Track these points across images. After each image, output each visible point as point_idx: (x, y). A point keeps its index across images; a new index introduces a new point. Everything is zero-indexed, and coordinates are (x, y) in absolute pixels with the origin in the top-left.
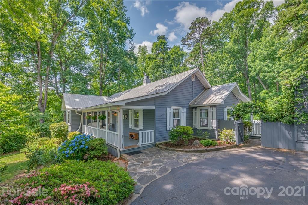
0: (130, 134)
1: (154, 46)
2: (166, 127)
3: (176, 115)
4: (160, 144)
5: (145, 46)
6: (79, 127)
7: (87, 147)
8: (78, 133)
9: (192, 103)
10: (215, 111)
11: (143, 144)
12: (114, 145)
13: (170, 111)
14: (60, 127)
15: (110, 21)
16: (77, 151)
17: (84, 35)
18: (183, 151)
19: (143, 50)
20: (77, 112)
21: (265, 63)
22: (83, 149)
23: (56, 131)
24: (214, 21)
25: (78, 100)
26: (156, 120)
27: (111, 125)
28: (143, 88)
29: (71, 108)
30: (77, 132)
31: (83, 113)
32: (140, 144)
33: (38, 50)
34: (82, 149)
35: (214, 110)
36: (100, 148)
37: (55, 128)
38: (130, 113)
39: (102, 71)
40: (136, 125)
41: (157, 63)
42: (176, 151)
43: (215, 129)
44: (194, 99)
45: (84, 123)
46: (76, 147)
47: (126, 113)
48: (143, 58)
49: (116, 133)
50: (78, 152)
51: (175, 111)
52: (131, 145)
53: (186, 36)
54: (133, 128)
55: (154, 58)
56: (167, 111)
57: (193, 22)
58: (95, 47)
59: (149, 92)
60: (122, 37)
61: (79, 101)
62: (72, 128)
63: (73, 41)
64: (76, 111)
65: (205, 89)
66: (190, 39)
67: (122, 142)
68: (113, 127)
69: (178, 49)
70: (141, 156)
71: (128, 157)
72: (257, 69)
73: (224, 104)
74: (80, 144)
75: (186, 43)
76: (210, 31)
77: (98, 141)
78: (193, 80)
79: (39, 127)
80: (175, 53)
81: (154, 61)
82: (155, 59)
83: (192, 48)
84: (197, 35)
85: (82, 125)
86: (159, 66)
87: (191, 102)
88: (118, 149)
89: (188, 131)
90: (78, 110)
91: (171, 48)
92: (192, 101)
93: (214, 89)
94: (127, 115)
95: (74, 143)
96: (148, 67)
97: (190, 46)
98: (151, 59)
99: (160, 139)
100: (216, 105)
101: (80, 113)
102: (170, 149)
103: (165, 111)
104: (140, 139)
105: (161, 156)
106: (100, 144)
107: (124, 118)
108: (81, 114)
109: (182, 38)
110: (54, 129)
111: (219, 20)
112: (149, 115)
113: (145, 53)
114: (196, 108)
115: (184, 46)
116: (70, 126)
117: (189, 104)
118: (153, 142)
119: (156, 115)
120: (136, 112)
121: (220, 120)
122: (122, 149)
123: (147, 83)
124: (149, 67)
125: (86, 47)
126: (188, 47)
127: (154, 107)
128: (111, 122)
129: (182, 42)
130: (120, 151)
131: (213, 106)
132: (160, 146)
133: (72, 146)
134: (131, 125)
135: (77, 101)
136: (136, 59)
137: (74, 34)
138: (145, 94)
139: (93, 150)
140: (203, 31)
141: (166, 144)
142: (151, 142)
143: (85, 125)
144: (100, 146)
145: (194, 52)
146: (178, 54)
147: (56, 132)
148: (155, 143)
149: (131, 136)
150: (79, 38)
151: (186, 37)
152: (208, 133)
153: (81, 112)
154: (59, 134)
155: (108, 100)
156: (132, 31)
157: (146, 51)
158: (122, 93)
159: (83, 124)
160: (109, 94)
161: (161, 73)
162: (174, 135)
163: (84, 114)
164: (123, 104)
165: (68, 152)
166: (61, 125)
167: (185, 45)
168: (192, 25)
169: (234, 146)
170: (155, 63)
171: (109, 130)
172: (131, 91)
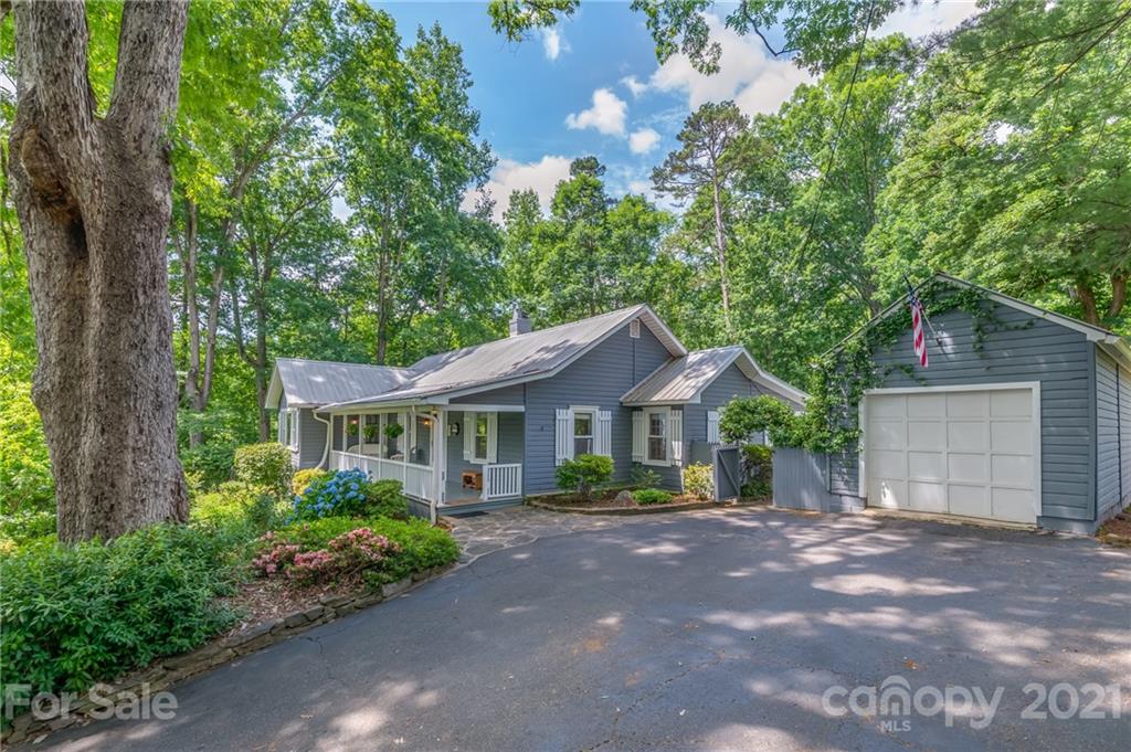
0: (464, 474)
1: (561, 195)
2: (555, 456)
3: (583, 426)
4: (536, 498)
5: (531, 192)
6: (321, 457)
7: (362, 497)
8: (322, 473)
9: (629, 396)
10: (680, 418)
11: (494, 495)
12: (424, 497)
13: (566, 417)
14: (271, 454)
15: (415, 125)
16: (339, 505)
17: (334, 166)
18: (581, 512)
19: (525, 204)
20: (318, 415)
21: (915, 261)
22: (354, 501)
23: (259, 465)
24: (760, 114)
25: (320, 379)
26: (527, 438)
27: (414, 452)
28: (508, 348)
29: (301, 402)
30: (317, 471)
31: (335, 417)
32: (485, 496)
33: (190, 217)
34: (350, 500)
35: (678, 416)
36: (390, 500)
37: (257, 458)
38: (465, 419)
39: (387, 279)
40: (481, 453)
41: (567, 252)
42: (567, 512)
43: (680, 464)
44: (637, 386)
45: (337, 446)
46: (339, 497)
47: (456, 421)
48: (524, 233)
49: (427, 468)
50: (342, 506)
51: (579, 417)
52: (465, 499)
53: (667, 162)
54: (474, 461)
55: (558, 234)
56: (558, 417)
57: (689, 118)
58: (363, 199)
59: (517, 364)
60: (454, 178)
61: (323, 383)
62: (303, 459)
63: (293, 178)
64: (315, 412)
65: (672, 358)
66: (682, 172)
67: (442, 487)
68: (421, 456)
69: (639, 208)
70: (484, 520)
71: (453, 521)
72: (893, 280)
73: (699, 402)
74: (347, 490)
75: (668, 185)
76: (748, 148)
77: (388, 485)
78: (635, 334)
79: (196, 456)
80: (628, 222)
81: (560, 245)
82: (563, 239)
83: (690, 201)
84: (703, 160)
85: (332, 451)
86: (575, 265)
87: (628, 394)
88: (432, 505)
89: (598, 466)
90: (323, 407)
91: (616, 201)
92: (631, 392)
93: (693, 357)
94: (458, 425)
95: (333, 487)
96: (537, 262)
97: (680, 193)
98: (549, 238)
99: (538, 487)
100: (682, 405)
101: (326, 416)
102: (555, 508)
103: (552, 417)
104: (486, 485)
105: (528, 520)
106: (390, 491)
107: (452, 433)
108: (329, 420)
109: (655, 169)
110: (253, 460)
111: (779, 108)
112: (510, 426)
113: (530, 215)
114: (639, 409)
115: (662, 193)
116: (296, 453)
117: (621, 399)
118: (519, 492)
119: (527, 427)
120: (481, 418)
121: (693, 441)
122: (440, 505)
123: (521, 331)
124: (540, 267)
125: (334, 199)
126: (676, 198)
127: (521, 408)
128: (413, 445)
129: (656, 183)
130: (436, 509)
131: (676, 407)
132: (535, 503)
133: (329, 494)
134: (469, 454)
135: (317, 383)
136: (497, 245)
137: (297, 159)
138: (509, 369)
139: (374, 504)
140: (724, 146)
141: (552, 499)
142: (513, 494)
143: (341, 450)
144: (392, 497)
145: (695, 213)
146: (636, 226)
147: (260, 469)
148: (523, 494)
149: (468, 480)
150: (313, 172)
151: (665, 165)
152: (655, 473)
153: (329, 414)
154: (266, 477)
155: (406, 380)
156: (488, 152)
157: (535, 208)
158: (450, 357)
159: (334, 449)
160: (408, 358)
161: (581, 286)
162: (568, 476)
163: (338, 420)
164: (444, 401)
165: (321, 505)
166: (274, 451)
167: (665, 193)
168: (686, 127)
169: (710, 503)
170: (562, 253)
171: (410, 462)
172: (476, 352)
